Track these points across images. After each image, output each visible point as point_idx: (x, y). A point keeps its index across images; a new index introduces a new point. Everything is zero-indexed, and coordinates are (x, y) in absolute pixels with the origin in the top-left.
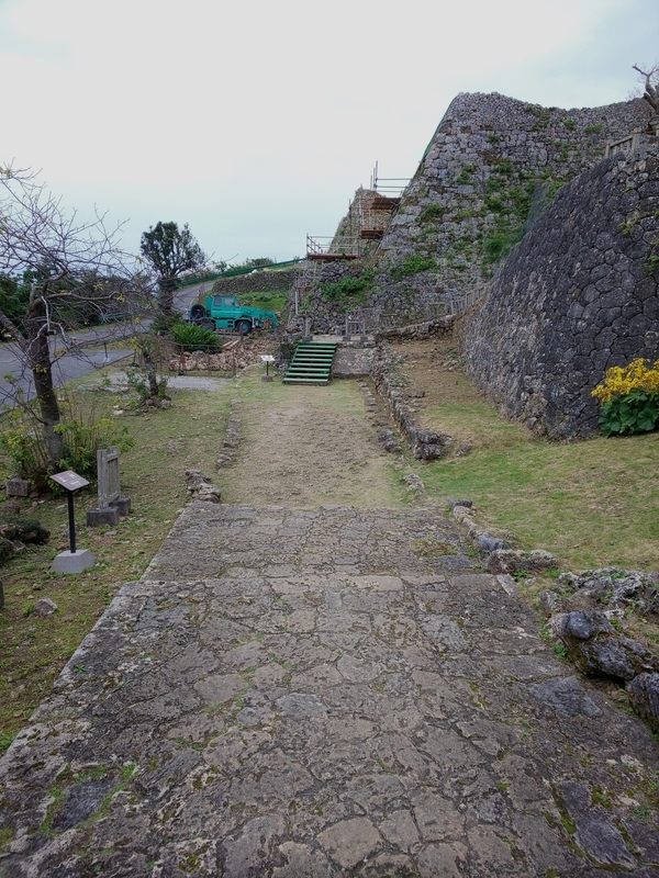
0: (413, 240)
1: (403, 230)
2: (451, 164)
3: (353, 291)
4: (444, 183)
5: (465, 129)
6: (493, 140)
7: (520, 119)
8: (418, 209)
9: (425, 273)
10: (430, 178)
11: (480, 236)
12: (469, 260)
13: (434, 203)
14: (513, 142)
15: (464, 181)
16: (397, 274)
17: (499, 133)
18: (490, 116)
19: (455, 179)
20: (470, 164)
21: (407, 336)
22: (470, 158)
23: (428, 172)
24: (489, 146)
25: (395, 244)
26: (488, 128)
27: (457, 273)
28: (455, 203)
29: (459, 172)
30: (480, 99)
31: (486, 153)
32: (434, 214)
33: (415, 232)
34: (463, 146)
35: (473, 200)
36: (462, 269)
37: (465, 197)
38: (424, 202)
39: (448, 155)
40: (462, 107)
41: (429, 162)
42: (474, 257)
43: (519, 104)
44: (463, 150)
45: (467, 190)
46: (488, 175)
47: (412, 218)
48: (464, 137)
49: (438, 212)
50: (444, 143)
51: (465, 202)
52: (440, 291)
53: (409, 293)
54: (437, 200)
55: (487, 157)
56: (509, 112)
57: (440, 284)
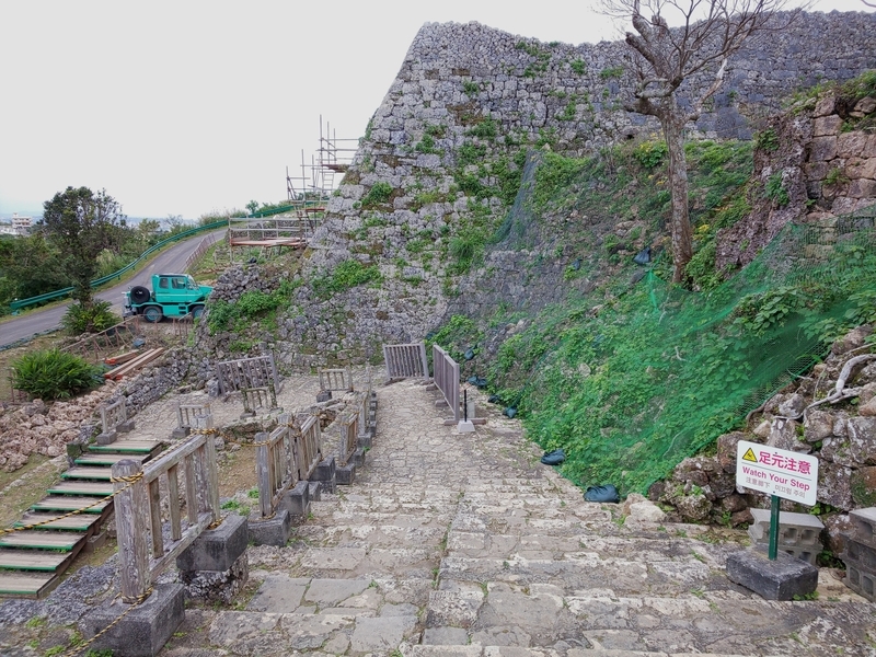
0: (350, 236)
1: (337, 221)
2: (409, 123)
3: (262, 312)
4: (398, 152)
5: (430, 74)
6: (469, 89)
7: (508, 60)
8: (358, 190)
9: (363, 288)
10: (379, 144)
11: (446, 232)
12: (427, 268)
13: (382, 181)
14: (497, 93)
15: (426, 148)
16: (322, 289)
17: (478, 80)
18: (465, 56)
19: (414, 145)
20: (436, 123)
22: (437, 115)
23: (376, 136)
24: (464, 98)
25: (324, 242)
26: (463, 72)
27: (410, 289)
28: (412, 181)
29: (419, 137)
30: (454, 30)
31: (459, 109)
32: (380, 197)
33: (353, 224)
34: (427, 97)
35: (439, 177)
36: (416, 282)
37: (428, 172)
38: (369, 178)
39: (405, 110)
40: (428, 42)
41: (379, 120)
42: (435, 263)
43: (506, 39)
44: (427, 104)
45: (431, 162)
46: (461, 139)
47: (350, 203)
48: (428, 84)
49: (387, 196)
50: (401, 94)
51: (427, 180)
52: (383, 316)
53: (340, 318)
54: (387, 177)
55: (461, 114)
56: (492, 50)
57: (383, 305)
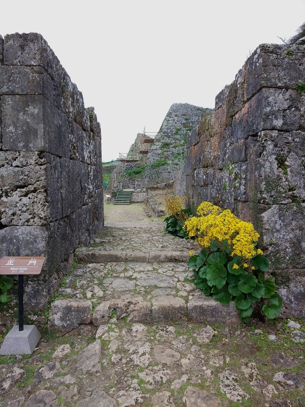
0: (159, 154)
1: (155, 151)
2: (172, 128)
3: (138, 173)
4: (169, 134)
5: (176, 116)
6: (186, 119)
7: (196, 112)
8: (160, 144)
9: (164, 166)
10: (164, 133)
11: (183, 153)
12: (179, 161)
13: (166, 141)
14: (193, 120)
15: (176, 133)
16: (153, 167)
17: (188, 117)
18: (185, 111)
19: (173, 133)
20: (178, 127)
21: (157, 188)
23: (164, 131)
24: (185, 121)
25: (152, 156)
26: (184, 115)
27: (175, 166)
28: (174, 141)
29: (175, 130)
30: (181, 105)
31: (184, 124)
32: (166, 145)
33: (160, 152)
34: (176, 121)
35: (180, 140)
36: (177, 164)
37: (177, 139)
38: (162, 141)
39: (171, 124)
40: (175, 108)
41: (164, 127)
42: (181, 160)
43: (195, 107)
44: (176, 123)
45: (178, 137)
46: (185, 131)
47: (159, 147)
48: (176, 118)
49: (168, 145)
50: (169, 120)
51: (177, 141)
52: (169, 172)
53: (158, 173)
54: (167, 140)
56: (191, 110)
57: (169, 170)
